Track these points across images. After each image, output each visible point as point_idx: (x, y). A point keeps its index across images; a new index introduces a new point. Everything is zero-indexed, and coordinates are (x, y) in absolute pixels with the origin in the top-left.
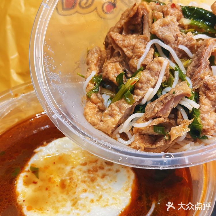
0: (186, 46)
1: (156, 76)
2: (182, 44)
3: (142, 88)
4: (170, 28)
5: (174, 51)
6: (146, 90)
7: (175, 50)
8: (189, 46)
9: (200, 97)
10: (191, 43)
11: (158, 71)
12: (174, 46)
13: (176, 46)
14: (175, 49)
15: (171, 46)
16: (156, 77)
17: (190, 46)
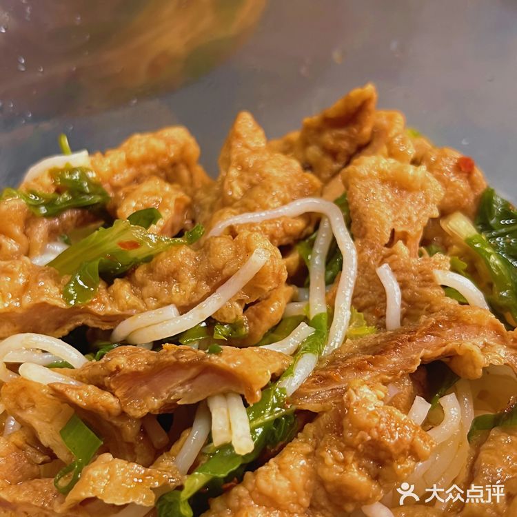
0: (403, 285)
1: (207, 284)
2: (394, 271)
3: (142, 285)
4: (402, 204)
5: (358, 270)
6: (147, 300)
7: (364, 272)
8: (409, 292)
9: (297, 438)
10: (421, 289)
11: (220, 270)
12: (369, 258)
13: (376, 260)
14: (363, 267)
15: (360, 251)
16: (204, 283)
17: (413, 294)
